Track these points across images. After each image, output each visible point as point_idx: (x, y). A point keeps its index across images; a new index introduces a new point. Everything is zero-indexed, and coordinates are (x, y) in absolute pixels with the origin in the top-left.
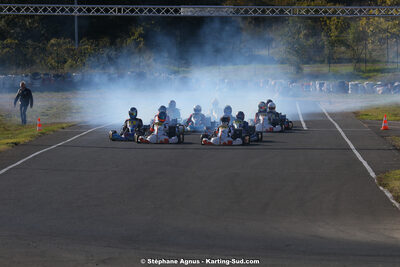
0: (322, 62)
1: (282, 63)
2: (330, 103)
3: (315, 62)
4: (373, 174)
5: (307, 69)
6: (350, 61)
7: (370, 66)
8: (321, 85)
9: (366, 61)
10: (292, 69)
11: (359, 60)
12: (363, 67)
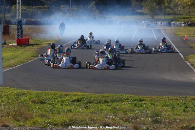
0: (162, 15)
1: (147, 15)
2: (165, 30)
3: (159, 15)
4: (182, 56)
5: (156, 17)
6: (172, 14)
7: (179, 17)
8: (161, 23)
9: (178, 15)
10: (151, 17)
11: (175, 14)
12: (177, 17)
